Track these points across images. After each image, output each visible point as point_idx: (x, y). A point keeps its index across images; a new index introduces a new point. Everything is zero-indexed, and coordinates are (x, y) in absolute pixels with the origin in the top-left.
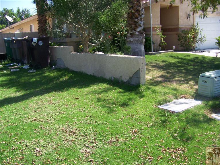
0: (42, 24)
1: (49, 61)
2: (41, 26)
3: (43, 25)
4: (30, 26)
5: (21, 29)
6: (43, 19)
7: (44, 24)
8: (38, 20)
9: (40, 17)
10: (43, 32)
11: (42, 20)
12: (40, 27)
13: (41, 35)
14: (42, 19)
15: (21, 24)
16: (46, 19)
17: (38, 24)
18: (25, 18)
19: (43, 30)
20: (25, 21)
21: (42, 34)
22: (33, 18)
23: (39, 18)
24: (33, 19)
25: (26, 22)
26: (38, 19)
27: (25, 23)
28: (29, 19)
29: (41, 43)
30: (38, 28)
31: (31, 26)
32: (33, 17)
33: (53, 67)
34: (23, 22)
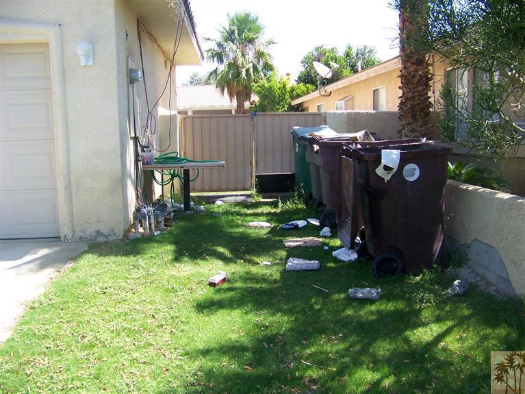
0: (415, 88)
1: (438, 246)
2: (409, 95)
3: (418, 92)
4: (374, 91)
5: (349, 100)
6: (420, 72)
7: (420, 88)
8: (400, 77)
9: (409, 64)
10: (414, 117)
11: (414, 76)
12: (406, 98)
13: (409, 124)
14: (416, 71)
15: (349, 84)
16: (428, 72)
17: (400, 88)
18: (363, 69)
19: (417, 108)
20: (361, 76)
21: (411, 120)
22: (385, 67)
23: (405, 68)
24: (384, 71)
25: (364, 78)
26: (401, 71)
27: (360, 82)
28: (371, 72)
29: (413, 173)
30: (399, 101)
31: (376, 92)
32: (385, 65)
33: (456, 282)
34: (356, 81)
